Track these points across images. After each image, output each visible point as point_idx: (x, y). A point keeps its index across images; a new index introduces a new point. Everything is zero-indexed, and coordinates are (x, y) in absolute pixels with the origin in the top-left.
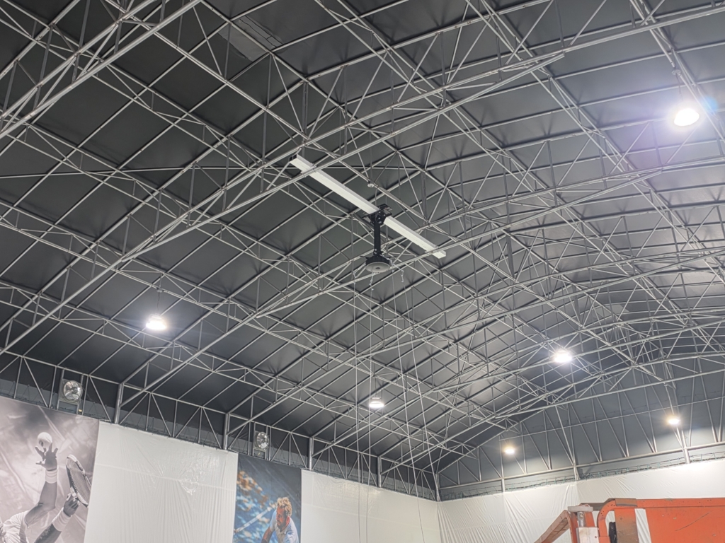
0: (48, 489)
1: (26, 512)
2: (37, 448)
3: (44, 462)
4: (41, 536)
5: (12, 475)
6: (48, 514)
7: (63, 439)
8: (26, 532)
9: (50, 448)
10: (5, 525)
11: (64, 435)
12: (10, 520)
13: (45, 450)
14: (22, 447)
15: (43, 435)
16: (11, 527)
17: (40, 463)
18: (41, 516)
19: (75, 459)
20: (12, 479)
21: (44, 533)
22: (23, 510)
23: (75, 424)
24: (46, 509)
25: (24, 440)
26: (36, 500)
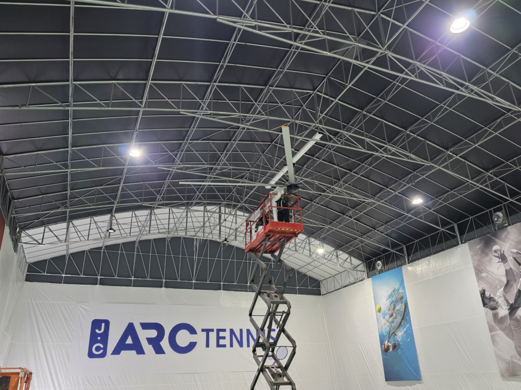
0: (508, 273)
1: (503, 288)
2: (494, 256)
3: (500, 261)
4: (516, 297)
5: (489, 273)
6: (514, 285)
7: (504, 244)
8: (508, 297)
9: (501, 252)
10: (496, 298)
11: (505, 242)
12: (497, 295)
13: (498, 254)
14: (487, 259)
15: (495, 247)
16: (499, 298)
17: (499, 262)
18: (511, 287)
19: (515, 251)
20: (490, 275)
21: (516, 295)
22: (501, 288)
23: (509, 233)
24: (511, 283)
25: (487, 255)
26: (505, 280)
